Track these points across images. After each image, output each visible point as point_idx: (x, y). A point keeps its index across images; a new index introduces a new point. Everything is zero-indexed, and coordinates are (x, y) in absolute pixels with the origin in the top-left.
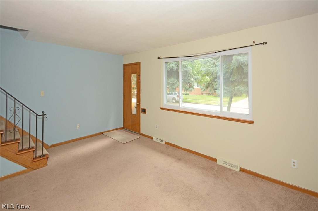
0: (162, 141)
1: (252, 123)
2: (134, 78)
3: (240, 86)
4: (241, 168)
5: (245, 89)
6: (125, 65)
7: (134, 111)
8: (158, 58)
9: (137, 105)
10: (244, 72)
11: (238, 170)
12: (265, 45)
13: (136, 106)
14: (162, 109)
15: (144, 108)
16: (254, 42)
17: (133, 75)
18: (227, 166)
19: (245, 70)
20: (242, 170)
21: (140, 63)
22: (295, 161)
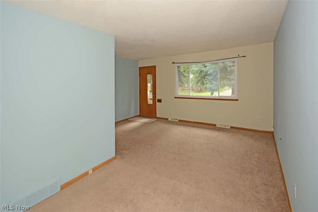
0: (176, 120)
1: (237, 100)
2: (149, 77)
3: (224, 81)
4: (231, 127)
5: (228, 83)
6: (140, 68)
7: (150, 102)
8: (173, 63)
9: (153, 96)
10: (228, 71)
11: (229, 128)
12: (244, 57)
13: (152, 98)
14: (175, 98)
15: (160, 98)
16: (239, 55)
17: (148, 75)
18: (223, 127)
19: (228, 69)
20: (232, 127)
21: (155, 66)
22: (259, 117)
